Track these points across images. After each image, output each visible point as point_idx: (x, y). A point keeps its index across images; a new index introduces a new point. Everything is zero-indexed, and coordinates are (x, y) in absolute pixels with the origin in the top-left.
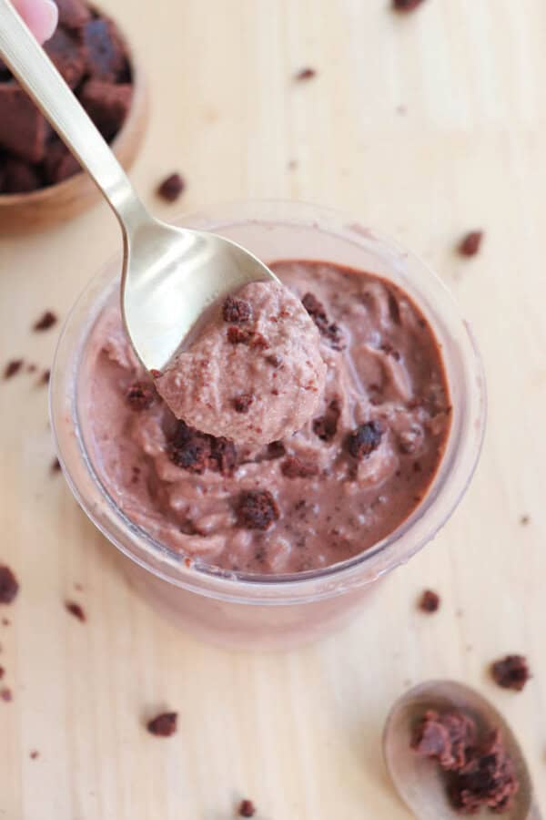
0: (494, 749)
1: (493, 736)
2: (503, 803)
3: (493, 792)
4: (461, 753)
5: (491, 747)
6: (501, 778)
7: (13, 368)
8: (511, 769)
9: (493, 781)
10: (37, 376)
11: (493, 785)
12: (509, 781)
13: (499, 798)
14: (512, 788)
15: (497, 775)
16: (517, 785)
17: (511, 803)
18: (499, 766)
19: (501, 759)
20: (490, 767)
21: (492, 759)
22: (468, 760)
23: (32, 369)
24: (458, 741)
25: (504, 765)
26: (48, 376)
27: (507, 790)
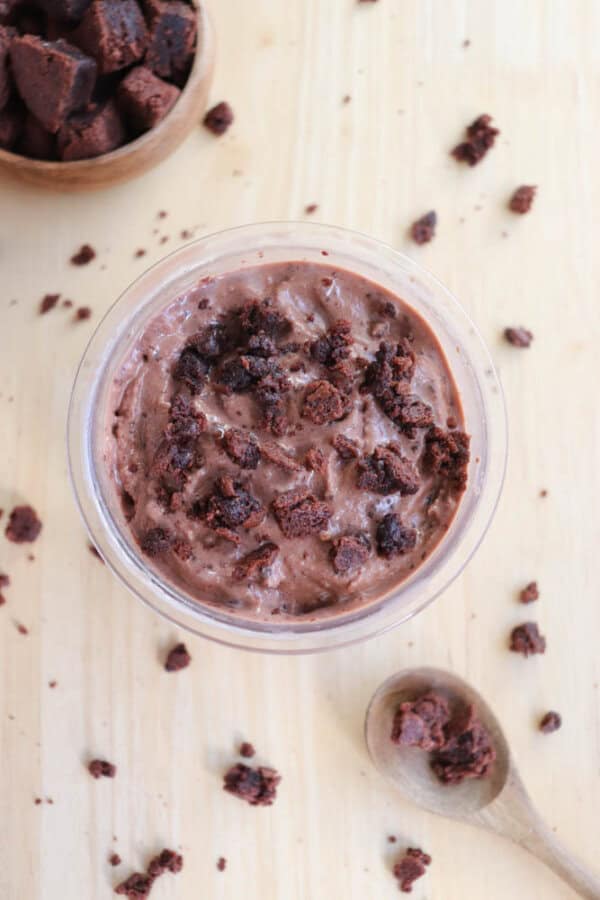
0: (470, 727)
1: (469, 713)
2: (485, 769)
3: (472, 765)
4: (440, 734)
5: (467, 723)
6: (478, 752)
7: (49, 303)
8: (486, 743)
9: (472, 755)
10: (72, 312)
11: (473, 758)
12: (487, 751)
13: (479, 769)
14: (491, 757)
15: (475, 750)
16: (494, 753)
17: (491, 770)
18: (476, 740)
19: (477, 735)
20: (469, 743)
21: (470, 736)
22: (447, 738)
23: (68, 304)
24: (435, 724)
25: (481, 739)
26: (83, 314)
27: (486, 760)
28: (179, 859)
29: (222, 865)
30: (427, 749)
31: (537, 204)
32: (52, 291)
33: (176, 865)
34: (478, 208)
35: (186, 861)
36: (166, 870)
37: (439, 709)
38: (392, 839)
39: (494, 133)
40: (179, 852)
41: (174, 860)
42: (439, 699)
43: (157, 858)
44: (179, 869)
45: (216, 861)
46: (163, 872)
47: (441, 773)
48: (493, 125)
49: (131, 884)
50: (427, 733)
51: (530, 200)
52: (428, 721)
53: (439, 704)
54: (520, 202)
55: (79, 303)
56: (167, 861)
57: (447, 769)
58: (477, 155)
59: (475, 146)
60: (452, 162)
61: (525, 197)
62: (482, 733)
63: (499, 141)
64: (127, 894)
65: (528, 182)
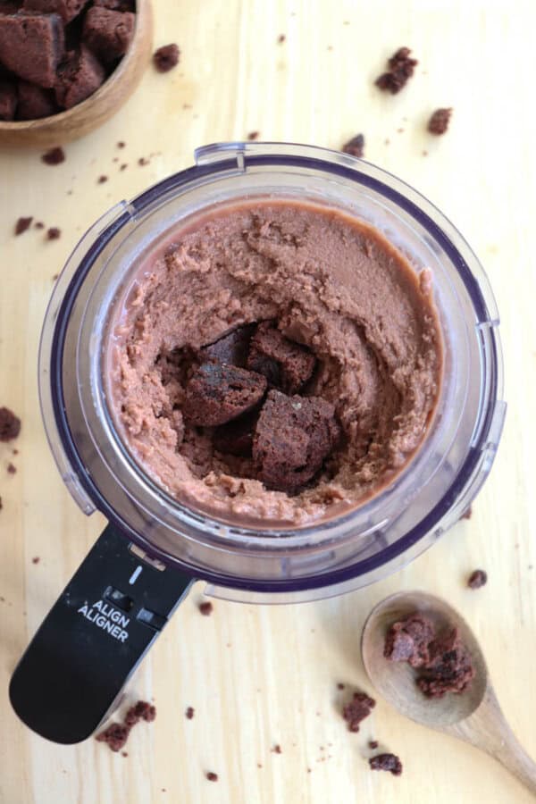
0: (455, 646)
1: (453, 634)
2: (464, 686)
3: (454, 682)
4: (426, 651)
5: (453, 644)
6: (460, 670)
7: (23, 225)
8: (467, 663)
9: (455, 672)
10: (44, 232)
11: (455, 675)
12: (468, 670)
13: (460, 685)
14: (471, 675)
15: (458, 667)
16: (474, 672)
17: (470, 686)
18: (459, 660)
19: (460, 654)
20: (453, 661)
21: (454, 654)
22: (432, 657)
23: (40, 226)
24: (423, 643)
25: (463, 659)
26: (54, 234)
27: (467, 678)
28: (152, 710)
29: (190, 713)
30: (416, 665)
31: (453, 124)
32: (26, 215)
33: (149, 714)
34: (401, 131)
35: (158, 711)
36: (141, 719)
37: (426, 629)
38: (341, 686)
39: (413, 63)
40: (152, 704)
41: (148, 710)
42: (426, 620)
43: (132, 709)
44: (153, 719)
45: (185, 711)
46: (138, 721)
47: (425, 689)
48: (412, 56)
49: (110, 732)
50: (416, 650)
51: (446, 121)
52: (417, 639)
53: (426, 625)
54: (438, 123)
55: (49, 225)
56: (141, 711)
57: (432, 684)
58: (398, 83)
59: (396, 75)
60: (375, 90)
61: (442, 118)
62: (464, 653)
63: (417, 70)
64: (107, 741)
65: (444, 106)
